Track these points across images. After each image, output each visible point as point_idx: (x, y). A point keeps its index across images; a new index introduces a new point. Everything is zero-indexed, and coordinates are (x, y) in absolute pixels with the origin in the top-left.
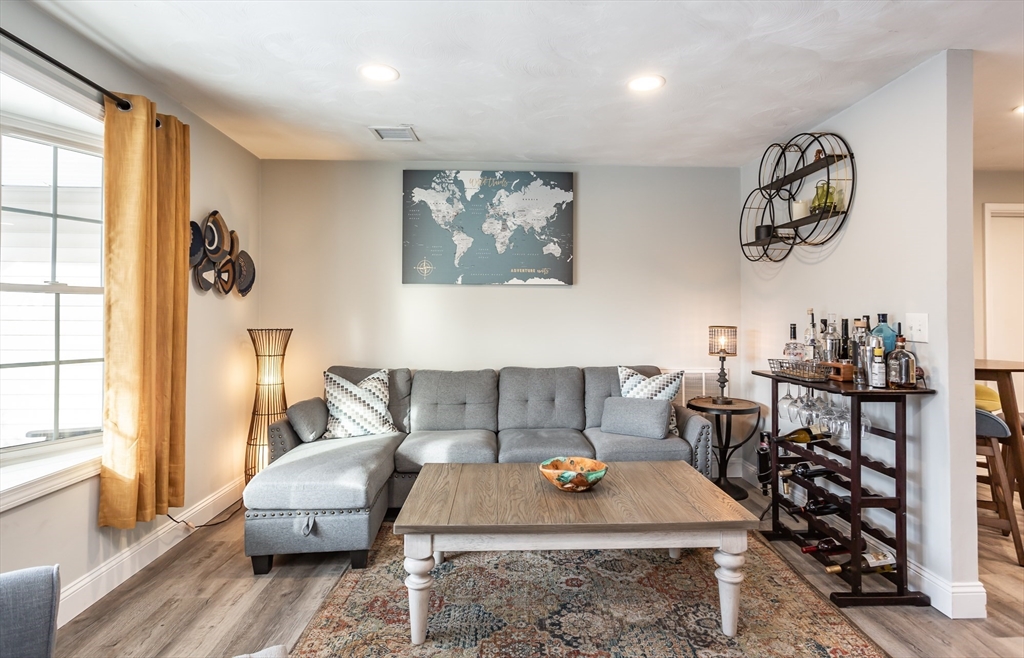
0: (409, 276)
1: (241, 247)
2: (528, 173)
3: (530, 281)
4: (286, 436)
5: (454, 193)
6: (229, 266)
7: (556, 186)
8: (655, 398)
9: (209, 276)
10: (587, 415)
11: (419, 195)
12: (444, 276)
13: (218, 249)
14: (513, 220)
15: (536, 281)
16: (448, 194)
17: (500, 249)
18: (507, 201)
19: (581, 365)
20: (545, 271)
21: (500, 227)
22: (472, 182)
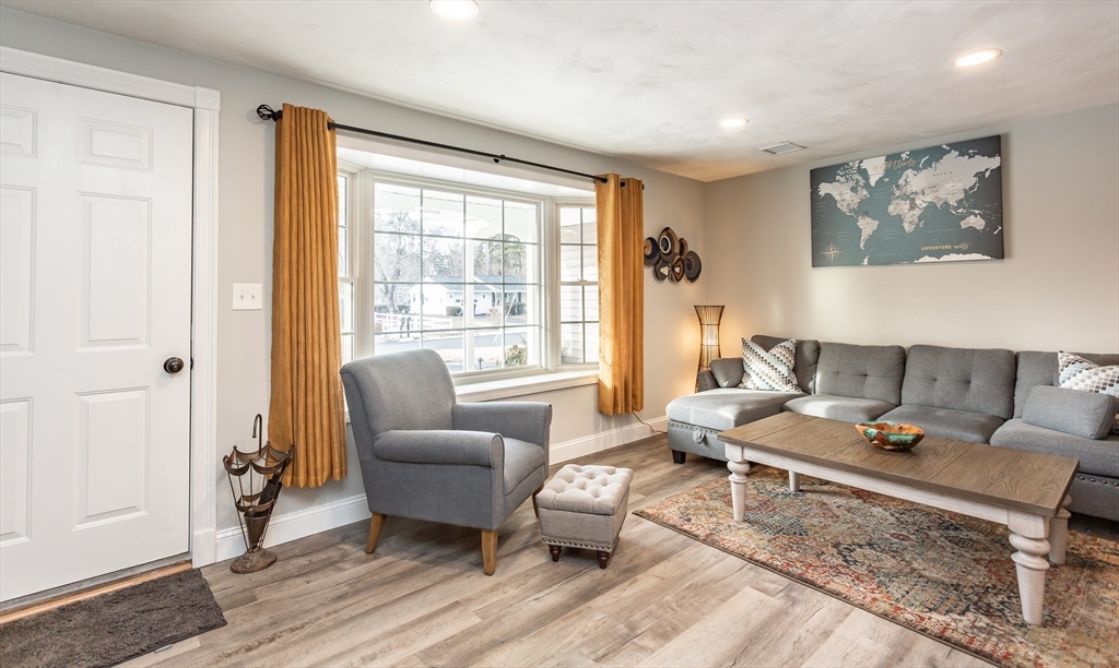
0: (818, 260)
1: (690, 248)
2: (939, 147)
3: (944, 258)
4: (708, 381)
5: (858, 181)
6: (680, 263)
7: (975, 154)
8: (1101, 391)
9: (665, 270)
10: (1016, 403)
11: (824, 189)
12: (851, 259)
13: (671, 252)
14: (922, 197)
15: (953, 257)
16: (851, 184)
17: (908, 228)
18: (914, 181)
19: (1015, 348)
20: (964, 246)
21: (908, 207)
22: (876, 168)
